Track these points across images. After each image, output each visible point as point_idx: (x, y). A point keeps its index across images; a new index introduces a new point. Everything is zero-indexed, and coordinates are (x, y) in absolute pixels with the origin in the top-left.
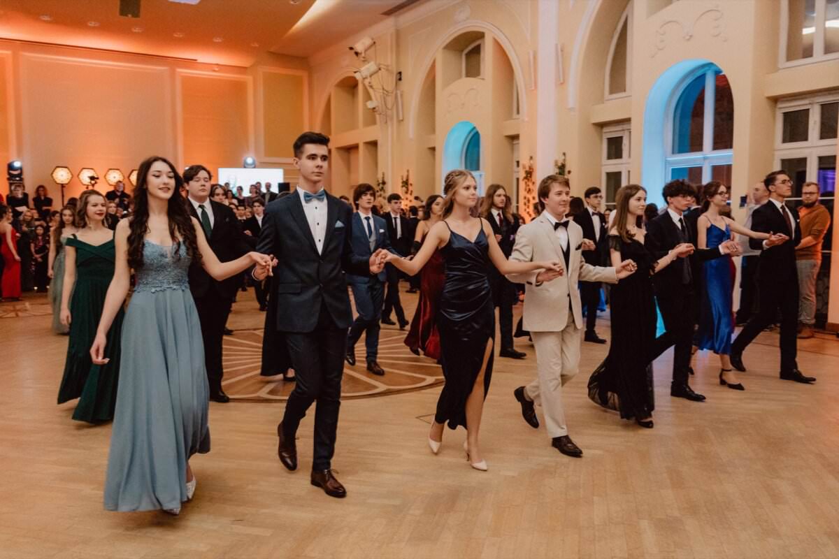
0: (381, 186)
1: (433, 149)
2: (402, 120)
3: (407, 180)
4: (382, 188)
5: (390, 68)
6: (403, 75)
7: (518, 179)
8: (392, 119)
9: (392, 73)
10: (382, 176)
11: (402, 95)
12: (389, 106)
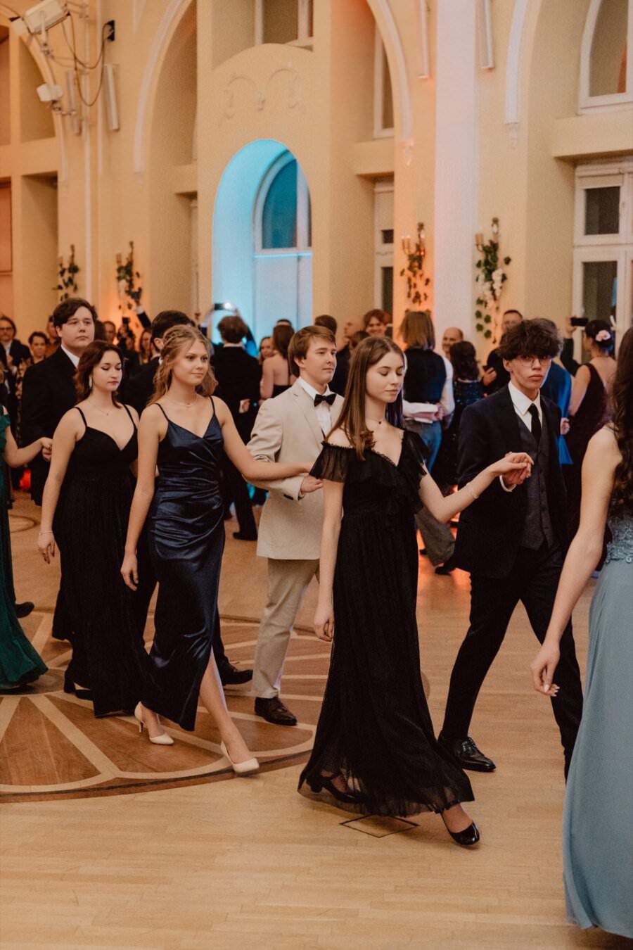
0: (67, 275)
1: (192, 196)
2: (118, 130)
3: (130, 264)
4: (71, 280)
5: (87, 11)
6: (116, 26)
7: (388, 272)
8: (93, 126)
9: (92, 23)
10: (70, 253)
11: (115, 74)
12: (88, 97)
